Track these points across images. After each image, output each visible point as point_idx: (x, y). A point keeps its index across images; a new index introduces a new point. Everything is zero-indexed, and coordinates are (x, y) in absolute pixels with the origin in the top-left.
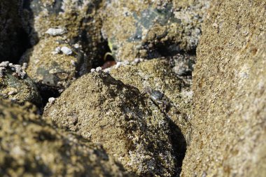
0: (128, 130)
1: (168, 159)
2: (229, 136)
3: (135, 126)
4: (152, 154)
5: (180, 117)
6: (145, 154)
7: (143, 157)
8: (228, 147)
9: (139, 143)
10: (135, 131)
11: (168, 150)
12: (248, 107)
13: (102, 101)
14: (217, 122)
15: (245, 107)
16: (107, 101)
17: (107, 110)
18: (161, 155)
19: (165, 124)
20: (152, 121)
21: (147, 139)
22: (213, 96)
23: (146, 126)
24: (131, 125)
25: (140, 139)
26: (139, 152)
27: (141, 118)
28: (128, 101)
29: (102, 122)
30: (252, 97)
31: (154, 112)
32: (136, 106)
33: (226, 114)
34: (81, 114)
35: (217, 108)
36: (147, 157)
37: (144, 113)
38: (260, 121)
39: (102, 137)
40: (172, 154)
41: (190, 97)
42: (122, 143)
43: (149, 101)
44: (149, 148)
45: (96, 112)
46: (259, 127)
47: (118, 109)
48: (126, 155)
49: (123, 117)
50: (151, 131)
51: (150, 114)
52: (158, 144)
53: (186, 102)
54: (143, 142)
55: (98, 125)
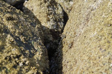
0: (49, 14)
1: (61, 24)
3: (51, 13)
4: (56, 23)
5: (68, 11)
6: (53, 23)
7: (52, 24)
9: (52, 19)
10: (51, 14)
11: (62, 21)
13: (41, 4)
14: (76, 16)
15: (84, 12)
16: (43, 4)
17: (42, 7)
18: (59, 23)
19: (62, 13)
20: (58, 11)
21: (55, 18)
23: (55, 13)
25: (52, 18)
26: (51, 22)
27: (54, 10)
29: (40, 11)
31: (59, 8)
32: (53, 6)
33: (79, 13)
34: (34, 8)
36: (54, 24)
37: (56, 9)
39: (40, 16)
42: (45, 19)
43: (58, 4)
44: (55, 21)
47: (47, 7)
48: (46, 23)
49: (47, 10)
50: (57, 15)
51: (58, 9)
52: (58, 19)
53: (71, 6)
54: (53, 19)
55: (39, 12)
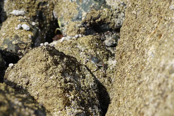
2: (138, 101)
8: (137, 109)
12: (153, 80)
22: (129, 67)
24: (69, 87)
28: (68, 68)
30: (156, 72)
35: (131, 77)
38: (161, 92)
40: (99, 108)
41: (114, 65)
45: (43, 76)
46: (159, 96)
